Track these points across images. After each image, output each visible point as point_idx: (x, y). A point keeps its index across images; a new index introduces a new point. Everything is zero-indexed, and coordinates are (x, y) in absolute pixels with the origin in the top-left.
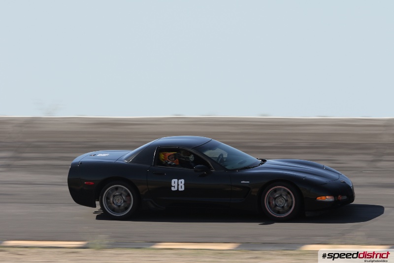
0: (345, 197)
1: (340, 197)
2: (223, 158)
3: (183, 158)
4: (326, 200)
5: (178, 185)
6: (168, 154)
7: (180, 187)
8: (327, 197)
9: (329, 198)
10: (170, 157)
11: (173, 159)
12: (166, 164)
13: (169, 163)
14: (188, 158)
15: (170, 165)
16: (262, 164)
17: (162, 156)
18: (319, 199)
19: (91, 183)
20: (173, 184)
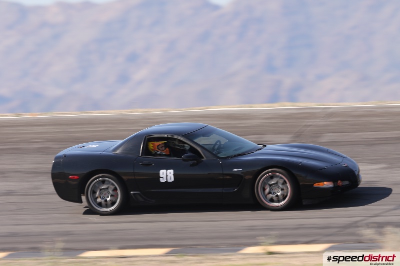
0: (347, 183)
1: (340, 183)
2: (220, 144)
3: (178, 146)
4: (325, 186)
5: (167, 176)
6: (157, 143)
7: (169, 178)
8: (325, 183)
9: (327, 184)
10: (160, 147)
11: (163, 148)
12: (155, 154)
13: (159, 153)
14: (184, 146)
15: (160, 155)
16: (259, 149)
17: (151, 146)
18: (316, 185)
19: (76, 177)
20: (161, 175)
